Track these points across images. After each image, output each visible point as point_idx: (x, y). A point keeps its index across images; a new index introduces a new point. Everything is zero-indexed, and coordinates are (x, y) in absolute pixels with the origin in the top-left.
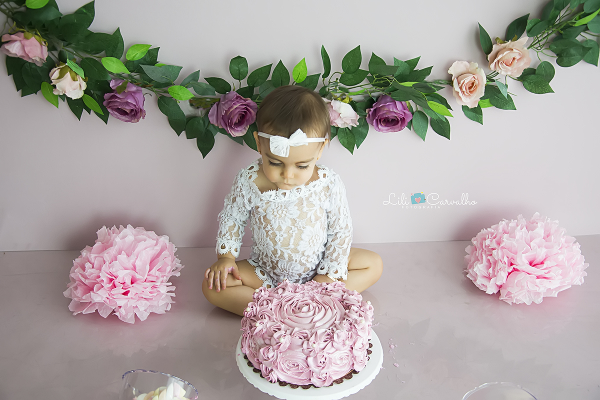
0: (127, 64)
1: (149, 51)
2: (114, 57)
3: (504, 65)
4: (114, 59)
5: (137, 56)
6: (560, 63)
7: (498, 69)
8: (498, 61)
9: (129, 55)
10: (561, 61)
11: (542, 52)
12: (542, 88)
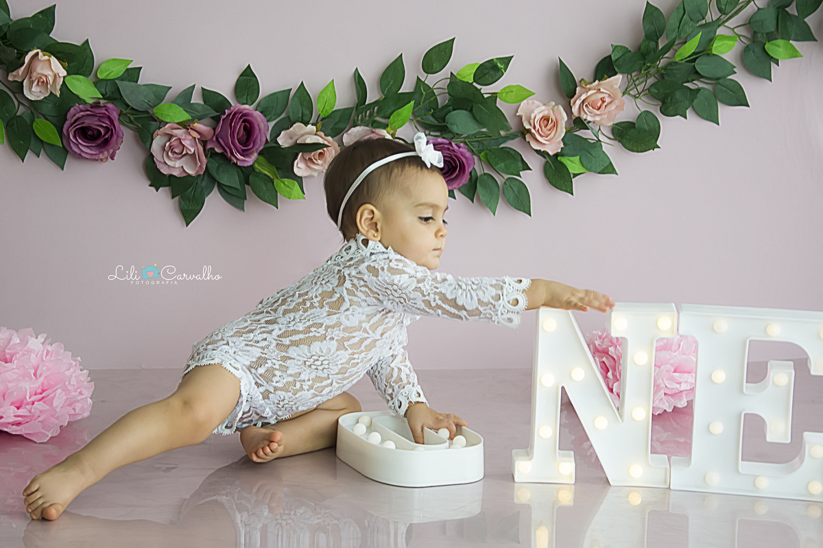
0: (98, 83)
1: (127, 69)
2: (80, 74)
3: (590, 108)
4: (81, 77)
5: (112, 74)
6: (665, 112)
7: (582, 113)
8: (583, 102)
9: (101, 72)
10: (666, 109)
11: (640, 99)
12: (645, 145)
